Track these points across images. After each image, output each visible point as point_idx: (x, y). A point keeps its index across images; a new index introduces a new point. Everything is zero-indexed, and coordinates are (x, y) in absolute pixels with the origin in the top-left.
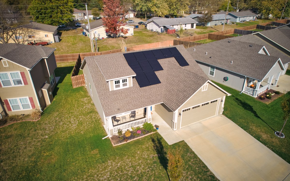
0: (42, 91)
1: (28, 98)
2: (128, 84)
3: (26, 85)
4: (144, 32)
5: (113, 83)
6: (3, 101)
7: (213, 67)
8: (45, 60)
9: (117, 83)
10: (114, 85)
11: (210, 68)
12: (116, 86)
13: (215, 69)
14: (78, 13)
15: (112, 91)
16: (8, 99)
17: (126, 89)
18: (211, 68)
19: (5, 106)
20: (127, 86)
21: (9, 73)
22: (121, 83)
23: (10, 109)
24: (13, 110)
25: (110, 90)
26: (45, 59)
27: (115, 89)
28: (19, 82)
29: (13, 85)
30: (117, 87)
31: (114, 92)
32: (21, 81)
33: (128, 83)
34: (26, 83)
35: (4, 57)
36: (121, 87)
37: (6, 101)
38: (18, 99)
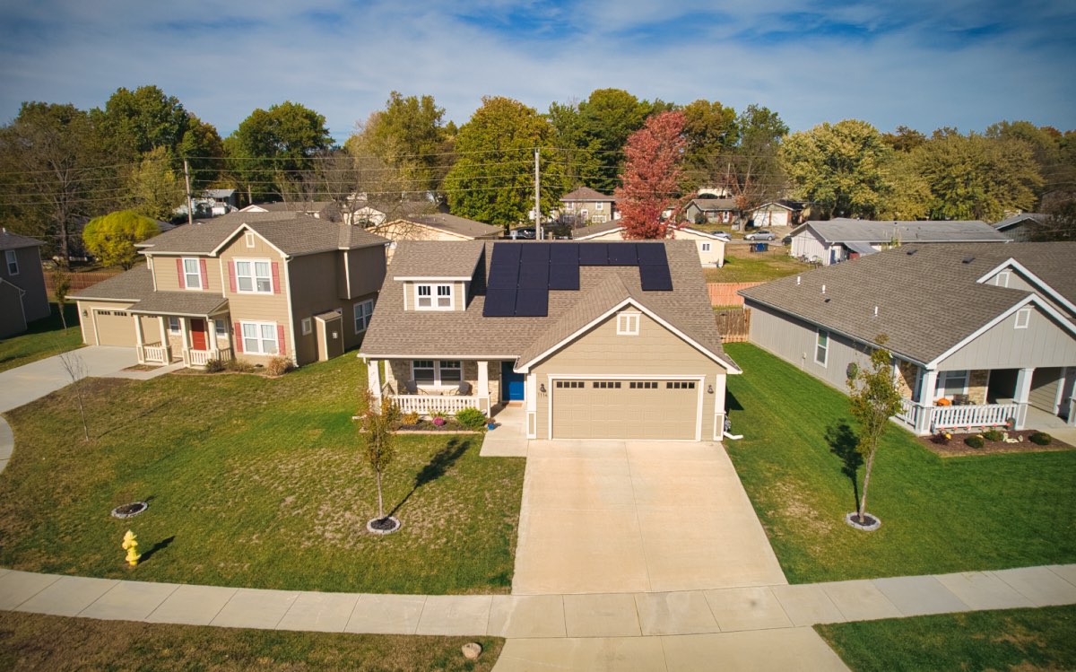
0: (314, 323)
1: (275, 324)
2: (452, 302)
3: (277, 295)
4: (771, 264)
5: (413, 291)
6: (233, 326)
7: (824, 332)
8: (346, 254)
9: (425, 294)
10: (417, 297)
11: (817, 334)
12: (420, 299)
13: (828, 339)
14: (595, 202)
15: (407, 313)
16: (242, 323)
17: (447, 314)
18: (820, 335)
19: (234, 336)
20: (451, 308)
21: (252, 261)
22: (434, 296)
23: (240, 349)
24: (247, 350)
25: (406, 309)
26: (344, 251)
27: (418, 308)
28: (266, 286)
29: (255, 291)
30: (422, 302)
31: (414, 316)
32: (268, 283)
33: (452, 296)
34: (277, 290)
35: (251, 226)
36: (435, 306)
37: (238, 325)
38: (258, 324)
